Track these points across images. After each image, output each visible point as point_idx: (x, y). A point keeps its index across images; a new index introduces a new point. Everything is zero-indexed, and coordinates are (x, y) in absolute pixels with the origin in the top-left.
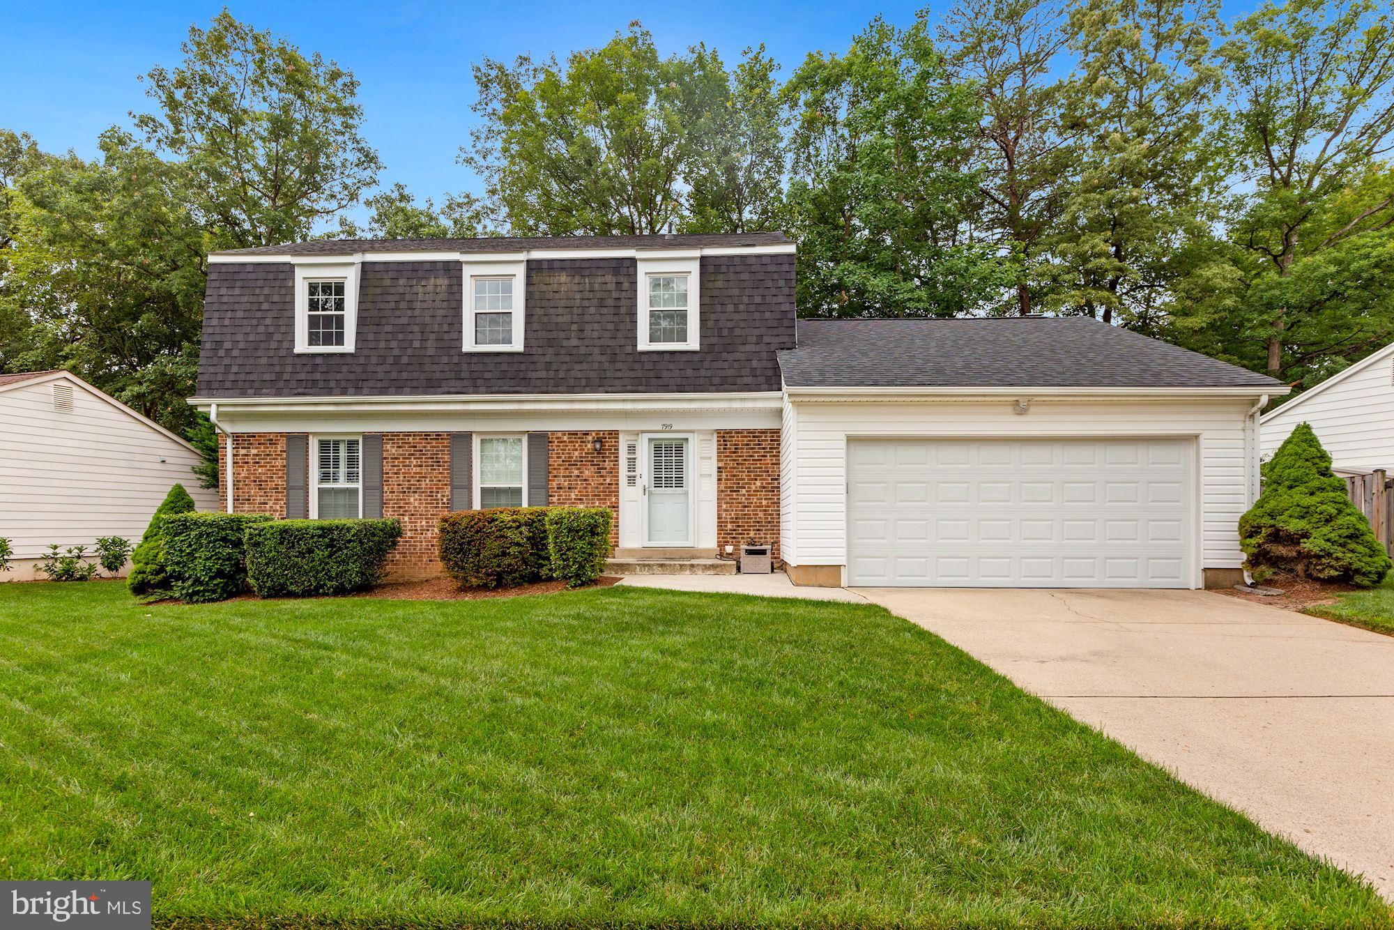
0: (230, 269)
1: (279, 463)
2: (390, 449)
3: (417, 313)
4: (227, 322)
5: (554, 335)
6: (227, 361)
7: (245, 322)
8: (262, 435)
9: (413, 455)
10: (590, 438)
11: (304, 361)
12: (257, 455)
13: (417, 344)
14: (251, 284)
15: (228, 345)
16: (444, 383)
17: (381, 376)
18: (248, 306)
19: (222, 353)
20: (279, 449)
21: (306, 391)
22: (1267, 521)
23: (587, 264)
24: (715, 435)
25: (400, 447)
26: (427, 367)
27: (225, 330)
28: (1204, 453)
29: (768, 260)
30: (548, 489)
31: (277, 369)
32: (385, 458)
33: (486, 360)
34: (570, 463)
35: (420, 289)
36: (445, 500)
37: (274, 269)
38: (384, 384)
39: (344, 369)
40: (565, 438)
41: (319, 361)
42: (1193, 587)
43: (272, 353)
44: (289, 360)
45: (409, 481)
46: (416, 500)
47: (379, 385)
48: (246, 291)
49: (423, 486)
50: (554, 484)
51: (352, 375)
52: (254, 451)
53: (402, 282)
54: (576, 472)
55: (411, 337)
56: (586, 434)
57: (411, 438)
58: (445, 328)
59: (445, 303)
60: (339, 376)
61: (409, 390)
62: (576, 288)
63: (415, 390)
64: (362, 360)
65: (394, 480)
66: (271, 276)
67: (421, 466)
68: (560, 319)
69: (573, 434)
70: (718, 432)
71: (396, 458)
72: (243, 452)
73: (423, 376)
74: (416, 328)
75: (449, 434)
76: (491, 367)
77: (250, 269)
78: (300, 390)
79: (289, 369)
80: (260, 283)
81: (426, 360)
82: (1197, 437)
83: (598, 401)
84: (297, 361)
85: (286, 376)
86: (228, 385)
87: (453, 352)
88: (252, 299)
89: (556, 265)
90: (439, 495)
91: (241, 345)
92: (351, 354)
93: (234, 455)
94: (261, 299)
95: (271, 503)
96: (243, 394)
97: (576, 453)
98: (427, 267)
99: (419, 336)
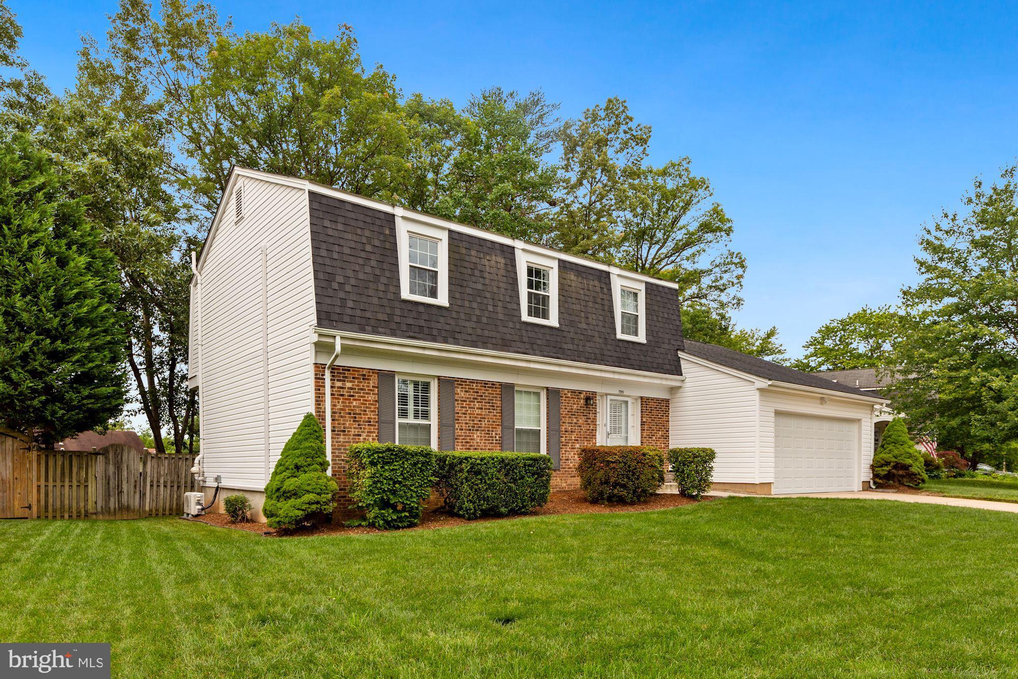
0: (331, 203)
1: (371, 397)
2: (460, 393)
3: (487, 282)
4: (335, 256)
5: (573, 318)
6: (342, 295)
7: (352, 259)
8: (356, 369)
9: (476, 399)
10: (582, 396)
11: (410, 307)
12: (351, 389)
13: (490, 308)
14: (353, 223)
15: (340, 279)
16: (513, 344)
17: (470, 331)
18: (353, 245)
19: (335, 286)
20: (372, 385)
21: (416, 335)
22: (894, 459)
23: (583, 270)
24: (640, 400)
25: (466, 391)
26: (501, 329)
27: (335, 263)
28: (863, 428)
29: (667, 291)
30: (559, 431)
31: (388, 310)
32: (456, 400)
33: (537, 330)
34: (572, 414)
35: (487, 263)
36: (497, 437)
37: (370, 213)
38: (474, 338)
39: (442, 320)
40: (569, 395)
41: (421, 309)
42: (856, 490)
43: (381, 295)
44: (397, 304)
45: (473, 421)
46: (478, 436)
47: (469, 338)
48: (349, 229)
49: (483, 425)
50: (563, 428)
51: (448, 326)
52: (349, 385)
53: (473, 253)
54: (575, 420)
55: (485, 301)
56: (580, 392)
57: (475, 385)
58: (508, 299)
59: (505, 278)
60: (439, 326)
61: (491, 346)
62: (580, 285)
63: (495, 347)
64: (454, 315)
65: (463, 419)
66: (369, 220)
67: (482, 409)
68: (574, 307)
69: (573, 392)
70: (642, 398)
71: (464, 401)
72: (339, 384)
73: (498, 336)
74: (488, 295)
75: (501, 384)
76: (540, 336)
77: (349, 208)
78: (412, 334)
79: (398, 312)
80: (361, 224)
81: (499, 323)
82: (859, 420)
83: (601, 371)
84: (403, 306)
85: (397, 319)
86: (347, 319)
87: (515, 319)
88: (355, 238)
89: (568, 265)
90: (494, 433)
91: (353, 282)
92: (445, 308)
93: (332, 387)
94: (364, 240)
95: (364, 435)
96: (362, 330)
97: (575, 406)
98: (489, 245)
99: (491, 302)
